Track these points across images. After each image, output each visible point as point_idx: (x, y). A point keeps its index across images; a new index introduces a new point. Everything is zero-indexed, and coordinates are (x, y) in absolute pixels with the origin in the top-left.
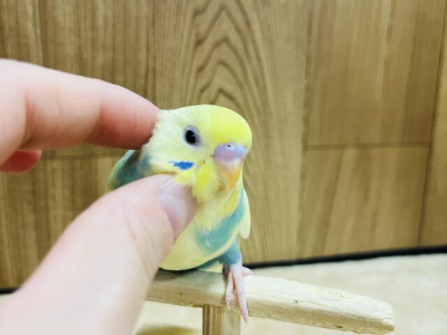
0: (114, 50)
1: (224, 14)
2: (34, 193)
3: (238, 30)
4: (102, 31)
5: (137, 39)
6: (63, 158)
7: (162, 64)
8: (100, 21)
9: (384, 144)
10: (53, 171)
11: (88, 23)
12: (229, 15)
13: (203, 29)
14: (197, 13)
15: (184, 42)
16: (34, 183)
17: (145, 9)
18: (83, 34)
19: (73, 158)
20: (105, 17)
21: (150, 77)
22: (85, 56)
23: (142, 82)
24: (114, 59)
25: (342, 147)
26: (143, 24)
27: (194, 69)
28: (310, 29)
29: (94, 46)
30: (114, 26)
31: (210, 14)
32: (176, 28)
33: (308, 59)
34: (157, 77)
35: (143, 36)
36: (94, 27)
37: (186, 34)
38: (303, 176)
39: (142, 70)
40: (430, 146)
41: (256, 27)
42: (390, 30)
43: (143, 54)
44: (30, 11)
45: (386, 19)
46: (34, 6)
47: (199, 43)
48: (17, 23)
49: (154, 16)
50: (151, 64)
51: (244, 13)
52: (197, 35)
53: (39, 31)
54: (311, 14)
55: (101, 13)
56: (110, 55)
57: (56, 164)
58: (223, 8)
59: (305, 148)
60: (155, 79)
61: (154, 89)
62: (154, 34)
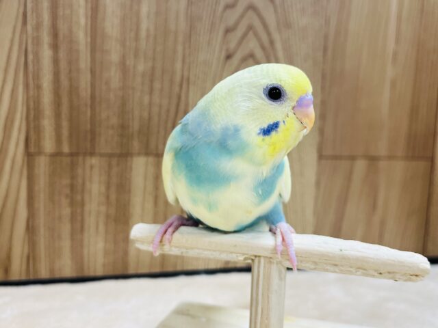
0: (154, 59)
1: (251, 33)
2: (72, 187)
3: (263, 48)
4: (144, 42)
5: (175, 51)
6: (101, 155)
7: (196, 75)
8: (143, 34)
9: (391, 157)
10: (92, 167)
11: (133, 34)
12: (256, 35)
13: (232, 45)
14: (228, 31)
15: (216, 56)
16: (73, 177)
17: (183, 25)
18: (128, 43)
19: (111, 156)
20: (148, 30)
21: (184, 86)
22: (128, 63)
23: (177, 89)
24: (153, 68)
25: (353, 158)
26: (180, 39)
28: (325, 50)
29: (136, 55)
30: (155, 37)
31: (239, 33)
32: (209, 43)
33: (323, 77)
34: (190, 86)
35: (180, 48)
36: (137, 38)
37: (217, 49)
38: (318, 184)
39: (178, 78)
40: (432, 160)
41: (279, 46)
42: (395, 54)
43: (178, 65)
44: (83, 21)
45: (391, 45)
46: (87, 18)
47: (229, 57)
48: (71, 31)
49: (190, 31)
50: (186, 74)
51: (269, 34)
52: (227, 50)
53: (89, 40)
55: (144, 26)
56: (150, 64)
57: (94, 161)
58: (250, 28)
59: (321, 157)
60: (188, 88)
61: (187, 96)
62: (190, 47)
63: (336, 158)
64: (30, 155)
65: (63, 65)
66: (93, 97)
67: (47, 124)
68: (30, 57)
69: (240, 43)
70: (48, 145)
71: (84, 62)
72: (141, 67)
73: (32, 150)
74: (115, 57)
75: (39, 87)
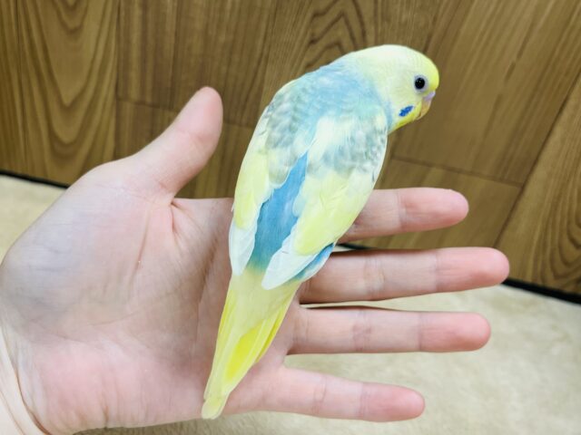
0: (236, 33)
1: (342, 21)
4: (228, 15)
5: (257, 28)
7: (275, 54)
8: (228, 6)
9: (472, 173)
11: (218, 5)
12: (347, 22)
13: (319, 30)
14: (316, 15)
15: (300, 38)
17: (269, 3)
18: (212, 14)
20: (233, 3)
21: (263, 63)
22: (210, 32)
23: (254, 65)
24: (234, 41)
25: (429, 165)
26: (265, 17)
27: (303, 64)
29: (219, 27)
30: (240, 11)
31: (329, 18)
32: (294, 24)
34: (268, 64)
35: (263, 25)
36: (222, 9)
37: (302, 32)
39: (257, 55)
40: (523, 188)
43: (260, 42)
47: (313, 42)
49: (276, 10)
50: (265, 52)
51: (362, 24)
52: (313, 35)
53: (176, 4)
54: (430, 37)
56: (231, 37)
58: (342, 15)
59: (392, 156)
60: (266, 66)
61: (264, 73)
62: (273, 26)
63: (409, 161)
64: (119, 98)
65: (151, 26)
66: (175, 58)
67: (134, 76)
68: (123, 14)
69: (328, 29)
70: (134, 93)
71: (170, 26)
72: (222, 39)
73: (120, 94)
74: (198, 25)
75: (128, 42)
